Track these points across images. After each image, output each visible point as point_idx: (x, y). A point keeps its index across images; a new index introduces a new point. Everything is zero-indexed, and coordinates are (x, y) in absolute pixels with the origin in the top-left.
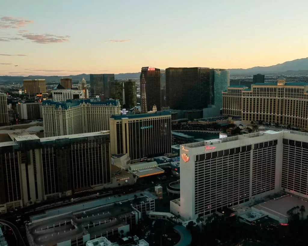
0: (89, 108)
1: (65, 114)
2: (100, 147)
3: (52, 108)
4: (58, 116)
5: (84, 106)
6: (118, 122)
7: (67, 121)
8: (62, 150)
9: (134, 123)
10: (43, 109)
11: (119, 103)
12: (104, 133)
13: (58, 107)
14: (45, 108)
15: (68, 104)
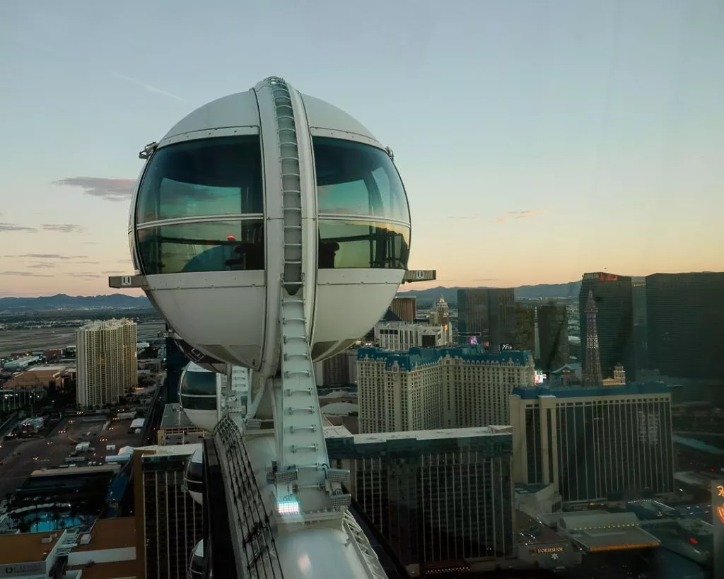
0: (459, 368)
1: (406, 380)
2: (488, 465)
3: (378, 365)
4: (391, 385)
5: (448, 362)
6: (531, 406)
7: (410, 396)
8: (401, 466)
9: (570, 410)
10: (358, 367)
11: (532, 360)
12: (497, 431)
13: (392, 364)
14: (364, 365)
15: (413, 358)
